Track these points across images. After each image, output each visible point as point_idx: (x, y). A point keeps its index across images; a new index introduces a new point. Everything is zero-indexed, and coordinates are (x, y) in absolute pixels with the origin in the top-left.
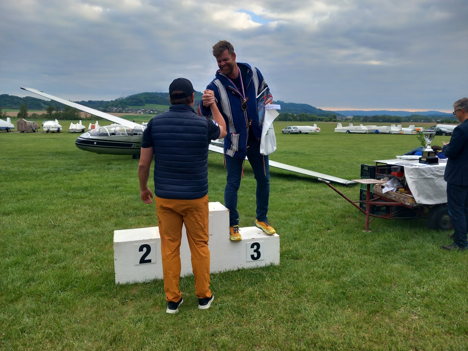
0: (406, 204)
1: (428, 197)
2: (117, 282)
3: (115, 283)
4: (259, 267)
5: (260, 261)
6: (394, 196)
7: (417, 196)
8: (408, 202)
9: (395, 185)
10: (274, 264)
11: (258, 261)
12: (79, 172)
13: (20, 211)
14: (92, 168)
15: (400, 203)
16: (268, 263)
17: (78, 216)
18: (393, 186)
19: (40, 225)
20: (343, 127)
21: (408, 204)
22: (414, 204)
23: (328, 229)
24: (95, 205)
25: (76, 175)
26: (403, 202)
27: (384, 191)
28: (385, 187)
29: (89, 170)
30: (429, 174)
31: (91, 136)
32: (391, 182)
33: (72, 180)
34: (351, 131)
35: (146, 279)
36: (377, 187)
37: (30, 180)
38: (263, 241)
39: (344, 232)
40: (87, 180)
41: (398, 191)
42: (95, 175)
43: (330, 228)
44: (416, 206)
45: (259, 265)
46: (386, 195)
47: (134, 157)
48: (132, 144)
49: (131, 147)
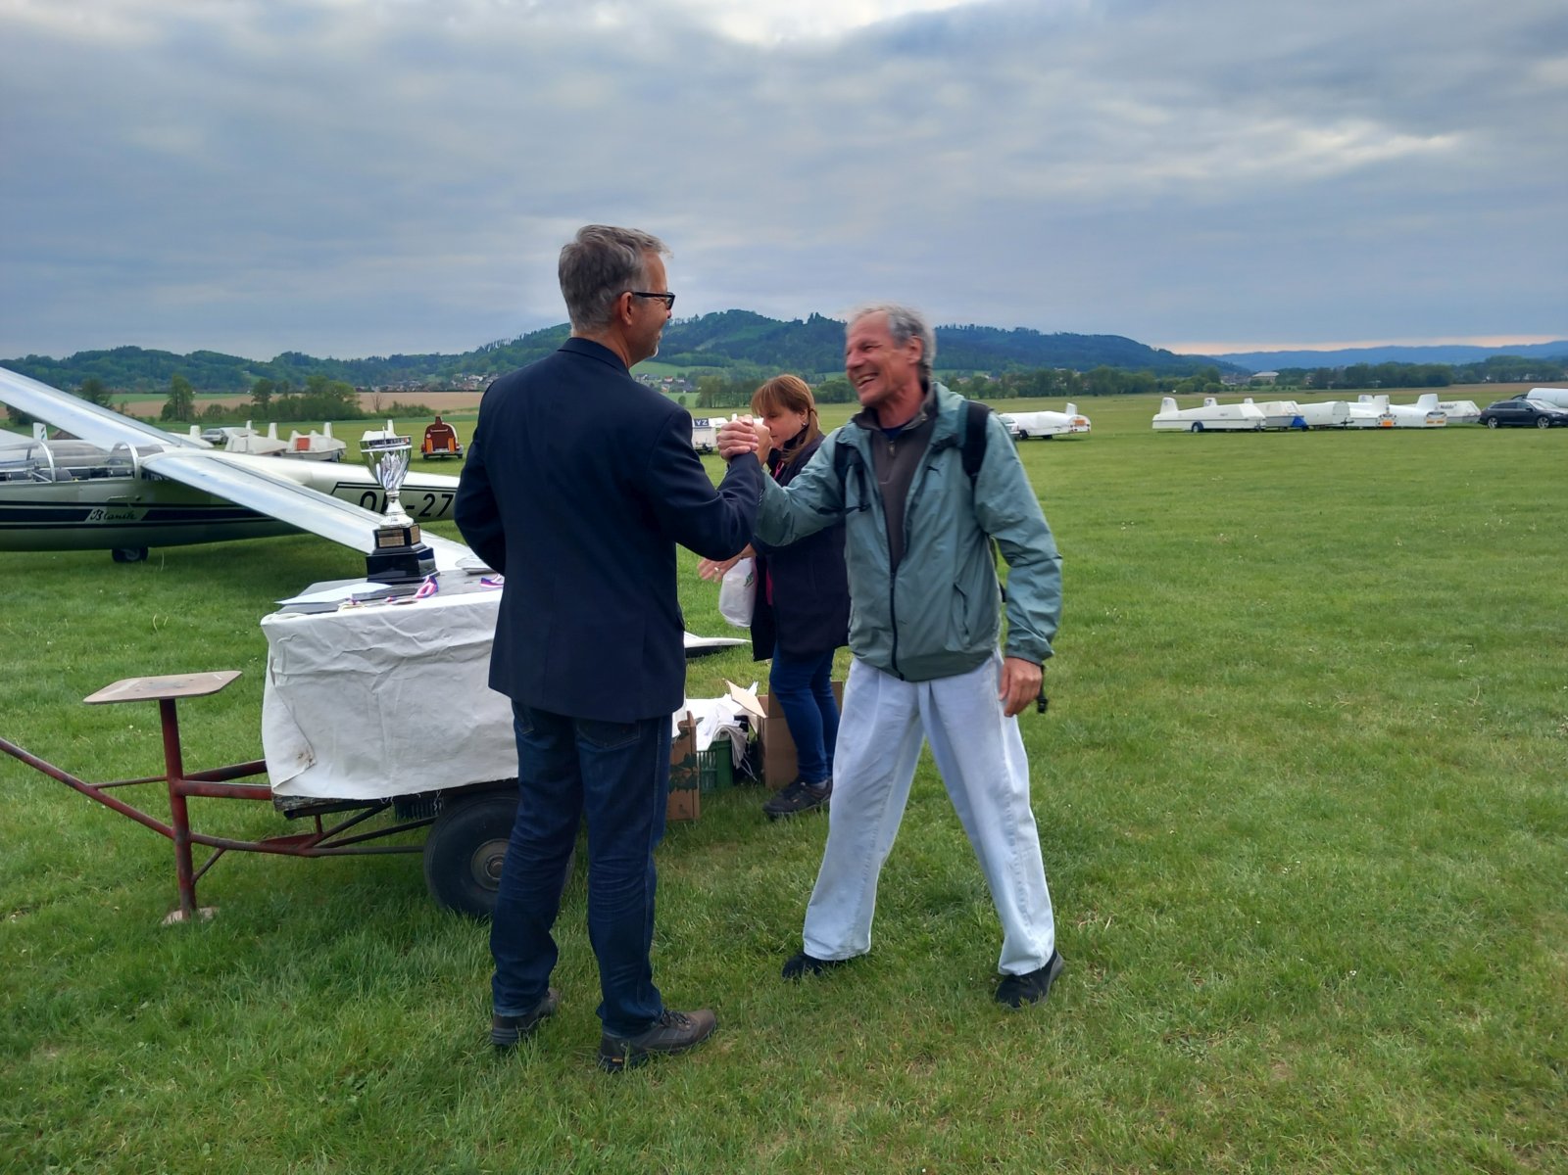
20: (1180, 410)
34: (1206, 425)
47: (119, 557)
48: (90, 511)
49: (84, 520)
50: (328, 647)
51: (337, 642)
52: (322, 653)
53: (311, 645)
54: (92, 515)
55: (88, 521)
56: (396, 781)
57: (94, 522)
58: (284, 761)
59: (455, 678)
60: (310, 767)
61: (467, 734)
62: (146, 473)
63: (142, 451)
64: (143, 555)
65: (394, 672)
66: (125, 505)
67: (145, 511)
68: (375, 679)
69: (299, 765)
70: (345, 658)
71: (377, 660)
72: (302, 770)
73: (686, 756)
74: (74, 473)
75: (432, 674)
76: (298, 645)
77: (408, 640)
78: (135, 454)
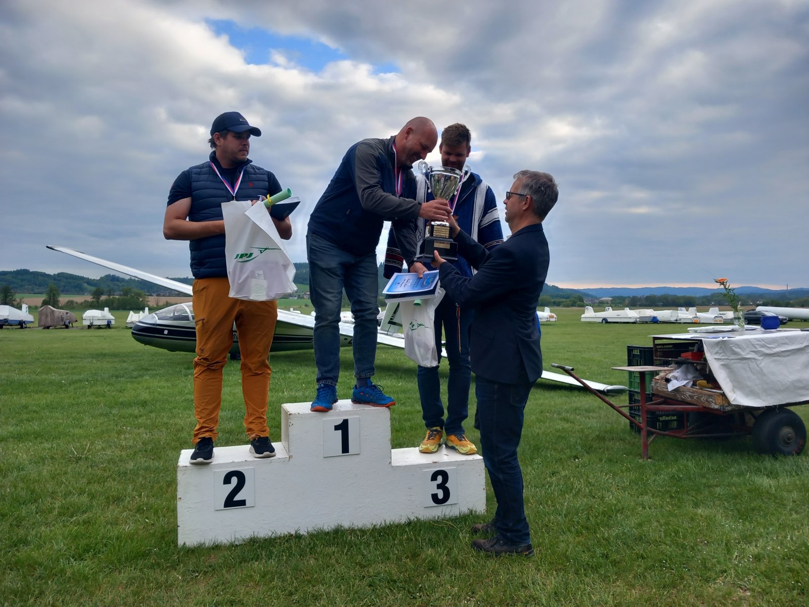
0: (712, 407)
1: (751, 393)
2: (180, 542)
3: (176, 545)
4: (448, 517)
5: (450, 507)
6: (689, 395)
7: (730, 392)
8: (715, 404)
9: (690, 376)
10: (476, 512)
11: (445, 507)
12: (134, 380)
13: (19, 438)
14: (157, 375)
15: (701, 407)
16: (465, 510)
17: (124, 444)
18: (685, 378)
19: (52, 458)
20: (595, 312)
21: (716, 407)
22: (727, 406)
23: (576, 457)
24: (157, 427)
25: (129, 384)
26: (706, 405)
27: (671, 387)
28: (671, 381)
29: (153, 376)
30: (748, 352)
31: (159, 319)
32: (682, 372)
33: (121, 392)
34: (609, 320)
35: (235, 538)
36: (658, 382)
37: (47, 392)
38: (455, 467)
39: (603, 461)
40: (148, 391)
41: (696, 385)
42: (163, 383)
43: (579, 457)
44: (731, 411)
45: (447, 513)
46: (675, 395)
47: (233, 357)
50: (745, 349)
51: (748, 347)
53: (740, 348)
65: (765, 360)
68: (760, 362)
70: (750, 354)
71: (760, 354)
77: (769, 348)
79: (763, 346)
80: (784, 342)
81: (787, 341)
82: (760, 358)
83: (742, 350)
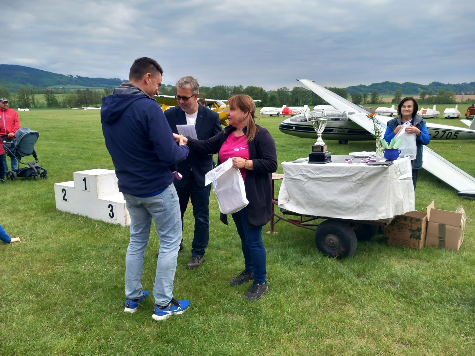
5: (114, 220)
10: (121, 225)
31: (291, 121)
38: (115, 205)
47: (340, 143)
48: (333, 130)
49: (332, 132)
50: (294, 172)
51: (297, 171)
52: (293, 173)
53: (291, 171)
54: (334, 131)
55: (333, 132)
56: (307, 211)
57: (334, 132)
58: (282, 199)
59: (324, 186)
60: (288, 202)
61: (324, 202)
62: (350, 120)
63: (350, 114)
64: (346, 143)
65: (309, 182)
66: (343, 128)
67: (348, 130)
68: (304, 182)
69: (286, 201)
70: (298, 176)
71: (305, 177)
72: (286, 202)
73: (418, 228)
74: (332, 119)
75: (318, 184)
76: (288, 170)
77: (313, 173)
78: (347, 114)
79: (309, 172)
80: (328, 170)
81: (331, 170)
82: (305, 180)
83: (292, 173)
